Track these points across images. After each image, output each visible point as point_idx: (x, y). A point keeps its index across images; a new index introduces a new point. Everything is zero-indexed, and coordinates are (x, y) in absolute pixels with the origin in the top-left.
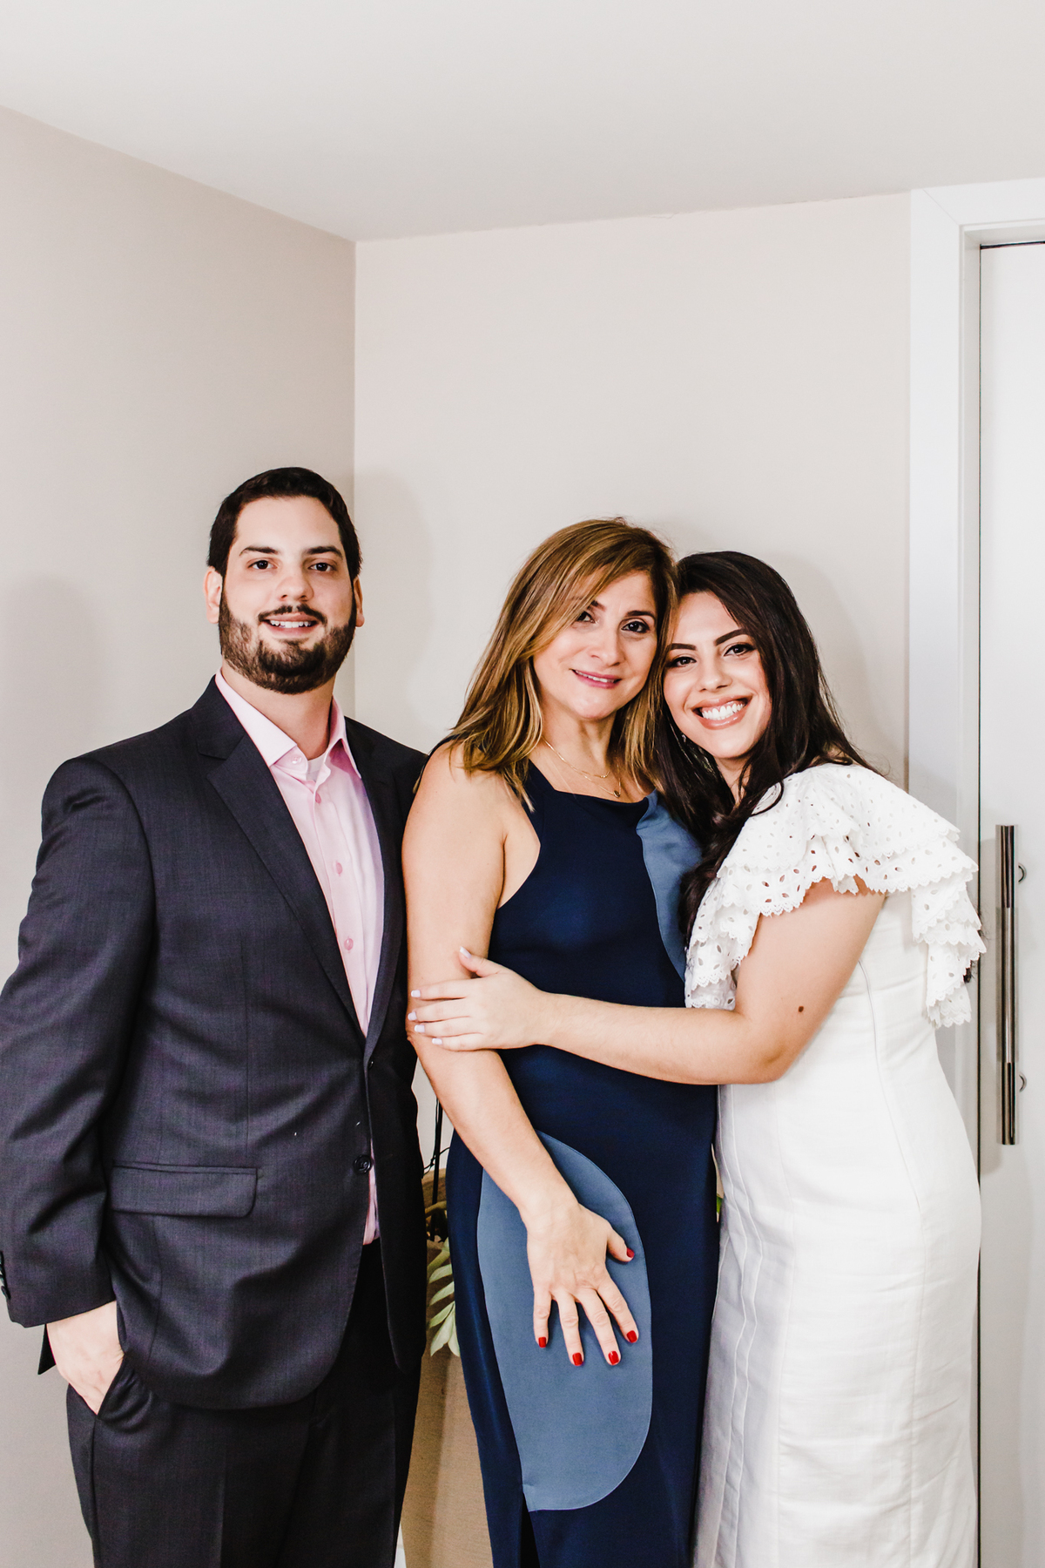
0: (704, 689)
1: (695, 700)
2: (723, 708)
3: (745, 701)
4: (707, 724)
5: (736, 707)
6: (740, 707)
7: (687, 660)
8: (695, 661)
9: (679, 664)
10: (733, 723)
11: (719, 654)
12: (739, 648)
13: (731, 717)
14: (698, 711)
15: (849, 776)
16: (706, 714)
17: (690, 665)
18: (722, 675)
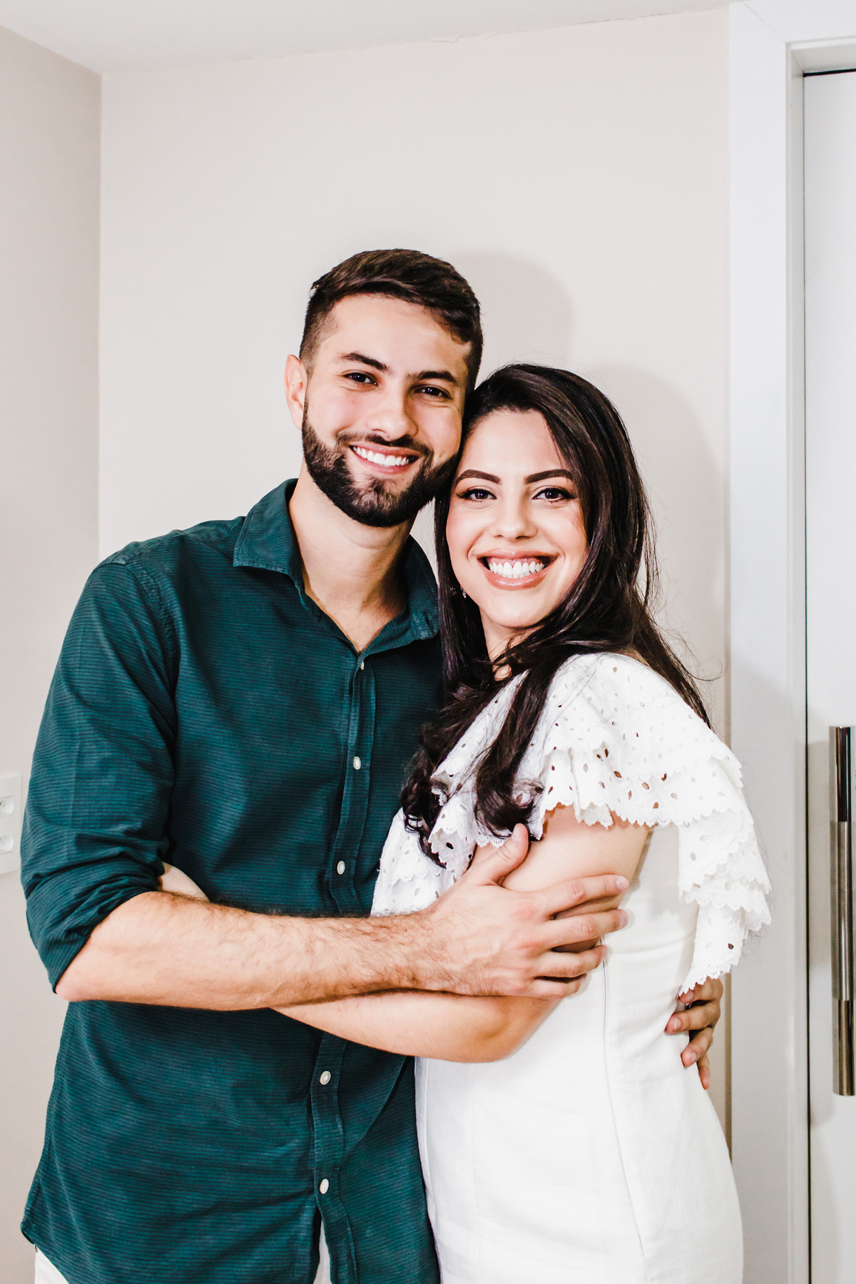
0: (500, 536)
1: (482, 548)
2: (518, 564)
3: (546, 560)
4: (494, 580)
5: (535, 566)
6: (539, 567)
7: (483, 494)
8: (494, 497)
9: (473, 496)
10: (527, 586)
11: (527, 494)
12: (552, 493)
13: (525, 577)
14: (485, 561)
15: (615, 669)
16: (494, 566)
17: (488, 501)
18: (527, 522)
